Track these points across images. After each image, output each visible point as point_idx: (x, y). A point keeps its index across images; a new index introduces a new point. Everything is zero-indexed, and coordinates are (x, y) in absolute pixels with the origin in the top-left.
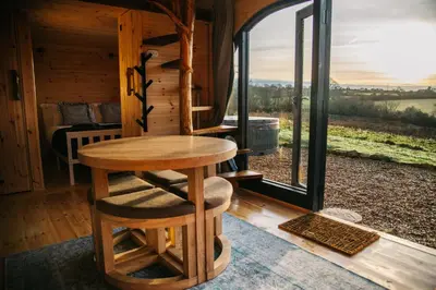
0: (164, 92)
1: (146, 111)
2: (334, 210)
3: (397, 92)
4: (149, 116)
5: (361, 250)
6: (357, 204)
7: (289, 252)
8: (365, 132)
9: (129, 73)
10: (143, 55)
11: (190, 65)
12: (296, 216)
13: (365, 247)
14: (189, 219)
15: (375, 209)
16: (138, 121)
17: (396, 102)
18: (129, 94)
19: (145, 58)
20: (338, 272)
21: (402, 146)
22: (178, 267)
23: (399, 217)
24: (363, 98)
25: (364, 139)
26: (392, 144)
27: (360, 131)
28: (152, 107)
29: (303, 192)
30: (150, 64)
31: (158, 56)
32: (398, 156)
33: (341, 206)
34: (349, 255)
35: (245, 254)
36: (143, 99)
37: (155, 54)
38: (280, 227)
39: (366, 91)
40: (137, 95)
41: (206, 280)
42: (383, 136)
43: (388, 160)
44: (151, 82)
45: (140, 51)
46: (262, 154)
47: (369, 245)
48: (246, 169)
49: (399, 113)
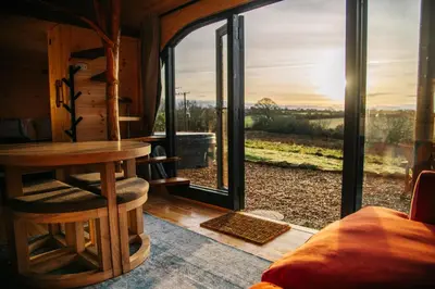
0: (93, 104)
1: (75, 122)
2: (260, 211)
3: (329, 112)
4: (78, 127)
5: (272, 239)
6: (281, 206)
7: (206, 245)
8: (300, 147)
9: (58, 86)
10: (71, 67)
11: (117, 77)
12: (218, 216)
13: (276, 236)
14: (101, 213)
15: (296, 209)
16: (66, 132)
17: (328, 120)
18: (58, 106)
19: (73, 71)
20: (247, 258)
21: (329, 157)
22: (94, 263)
23: (316, 214)
24: (299, 117)
25: (297, 152)
26: (321, 155)
27: (294, 146)
28: (81, 118)
29: (226, 193)
30: (79, 77)
31: (86, 70)
32: (323, 165)
33: (267, 208)
34: (260, 244)
35: (164, 249)
36: (72, 110)
37: (84, 67)
38: (202, 225)
39: (302, 111)
40: (65, 106)
41: (122, 273)
42: (314, 150)
43: (314, 168)
44: (80, 94)
45: (68, 64)
46: (199, 167)
47: (279, 235)
48: (175, 176)
49: (331, 130)
